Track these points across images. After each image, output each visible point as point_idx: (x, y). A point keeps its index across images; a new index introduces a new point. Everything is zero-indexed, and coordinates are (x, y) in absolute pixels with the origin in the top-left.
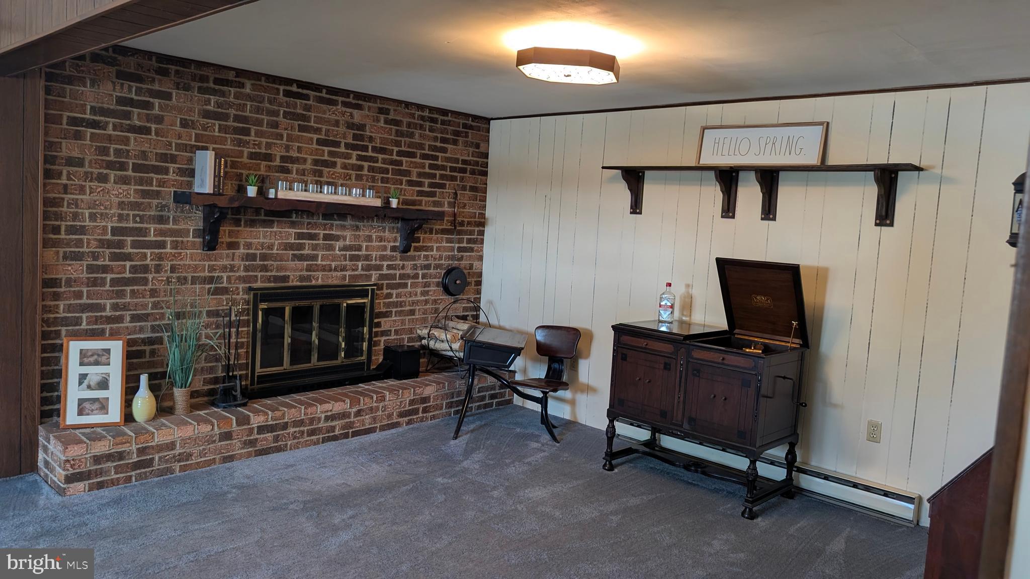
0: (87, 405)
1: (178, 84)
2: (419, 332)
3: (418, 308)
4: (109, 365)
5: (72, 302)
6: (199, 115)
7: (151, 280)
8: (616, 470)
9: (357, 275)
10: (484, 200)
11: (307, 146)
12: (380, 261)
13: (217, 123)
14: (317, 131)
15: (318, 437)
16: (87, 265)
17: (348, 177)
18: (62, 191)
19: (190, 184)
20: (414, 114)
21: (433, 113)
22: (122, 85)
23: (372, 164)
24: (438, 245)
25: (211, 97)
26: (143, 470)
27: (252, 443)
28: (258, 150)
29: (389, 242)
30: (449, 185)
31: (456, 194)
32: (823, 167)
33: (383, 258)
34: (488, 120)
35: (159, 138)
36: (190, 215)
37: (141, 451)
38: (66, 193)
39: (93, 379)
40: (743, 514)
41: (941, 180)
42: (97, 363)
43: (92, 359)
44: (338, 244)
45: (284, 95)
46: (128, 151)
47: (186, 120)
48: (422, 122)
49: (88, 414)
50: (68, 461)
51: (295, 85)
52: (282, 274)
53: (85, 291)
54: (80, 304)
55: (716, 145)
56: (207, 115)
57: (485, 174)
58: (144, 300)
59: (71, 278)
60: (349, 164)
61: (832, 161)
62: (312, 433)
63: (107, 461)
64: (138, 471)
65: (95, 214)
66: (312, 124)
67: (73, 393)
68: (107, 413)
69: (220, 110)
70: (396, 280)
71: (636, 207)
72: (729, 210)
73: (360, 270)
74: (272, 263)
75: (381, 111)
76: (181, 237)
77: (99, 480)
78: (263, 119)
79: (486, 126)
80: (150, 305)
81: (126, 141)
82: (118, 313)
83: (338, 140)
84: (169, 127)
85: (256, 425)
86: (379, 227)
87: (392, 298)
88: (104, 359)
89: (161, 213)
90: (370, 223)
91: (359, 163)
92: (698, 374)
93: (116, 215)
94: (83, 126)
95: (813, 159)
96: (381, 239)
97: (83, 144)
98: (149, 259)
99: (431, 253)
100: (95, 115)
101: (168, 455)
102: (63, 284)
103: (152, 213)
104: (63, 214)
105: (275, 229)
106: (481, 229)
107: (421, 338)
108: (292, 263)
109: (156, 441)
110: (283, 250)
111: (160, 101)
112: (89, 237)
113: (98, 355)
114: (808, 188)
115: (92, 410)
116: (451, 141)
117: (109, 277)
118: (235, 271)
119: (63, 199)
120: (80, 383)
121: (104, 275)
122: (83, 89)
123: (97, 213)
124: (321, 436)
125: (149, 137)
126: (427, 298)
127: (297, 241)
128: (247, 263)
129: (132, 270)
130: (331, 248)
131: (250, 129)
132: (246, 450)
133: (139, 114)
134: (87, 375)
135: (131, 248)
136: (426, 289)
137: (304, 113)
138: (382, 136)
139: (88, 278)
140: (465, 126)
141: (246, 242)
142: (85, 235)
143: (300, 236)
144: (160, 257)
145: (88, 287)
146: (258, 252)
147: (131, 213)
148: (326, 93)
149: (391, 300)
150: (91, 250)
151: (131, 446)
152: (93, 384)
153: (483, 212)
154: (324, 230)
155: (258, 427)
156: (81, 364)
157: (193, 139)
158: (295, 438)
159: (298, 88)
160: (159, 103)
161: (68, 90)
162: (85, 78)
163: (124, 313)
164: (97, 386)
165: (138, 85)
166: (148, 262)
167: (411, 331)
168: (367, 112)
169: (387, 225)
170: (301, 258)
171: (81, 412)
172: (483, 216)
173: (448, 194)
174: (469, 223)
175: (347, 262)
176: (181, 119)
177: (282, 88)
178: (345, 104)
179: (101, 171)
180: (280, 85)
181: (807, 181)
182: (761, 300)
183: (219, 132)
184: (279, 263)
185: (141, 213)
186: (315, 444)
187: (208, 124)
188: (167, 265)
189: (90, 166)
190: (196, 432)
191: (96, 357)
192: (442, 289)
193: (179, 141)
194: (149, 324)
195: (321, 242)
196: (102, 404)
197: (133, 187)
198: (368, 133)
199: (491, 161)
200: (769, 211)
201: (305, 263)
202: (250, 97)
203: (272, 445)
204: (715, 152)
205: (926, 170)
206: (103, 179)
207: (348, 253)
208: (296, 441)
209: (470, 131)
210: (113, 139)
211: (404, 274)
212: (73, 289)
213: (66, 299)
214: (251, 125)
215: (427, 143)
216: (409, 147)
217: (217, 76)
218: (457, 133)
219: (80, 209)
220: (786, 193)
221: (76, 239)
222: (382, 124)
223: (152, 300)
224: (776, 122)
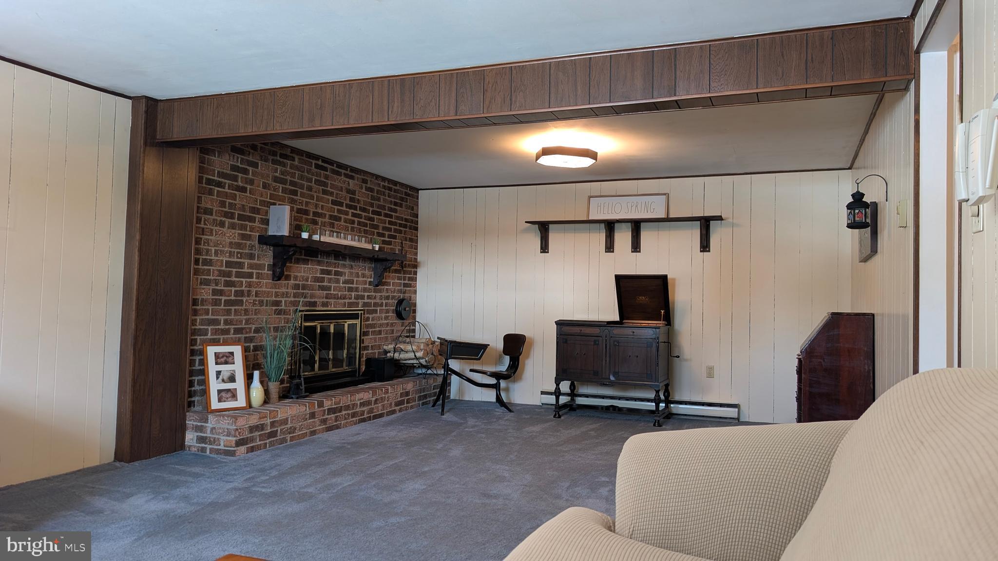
0: (223, 394)
1: (261, 156)
2: (385, 347)
3: (383, 329)
4: (234, 364)
5: (204, 317)
6: (272, 180)
7: (245, 302)
8: (562, 418)
9: (351, 302)
10: (416, 249)
11: (326, 204)
12: (363, 293)
13: (281, 185)
14: (331, 194)
15: (356, 419)
16: (213, 289)
17: (346, 229)
18: (201, 233)
19: (266, 230)
20: (380, 184)
21: (390, 184)
22: (234, 155)
23: (359, 220)
24: (393, 281)
25: (278, 167)
26: (272, 439)
27: (324, 421)
28: (301, 207)
29: (368, 278)
30: (399, 236)
31: (402, 243)
32: (668, 220)
33: (365, 290)
34: (417, 190)
35: (251, 196)
36: (266, 253)
37: (273, 424)
38: (203, 235)
39: (225, 375)
40: (654, 425)
41: (733, 225)
42: (226, 363)
43: (223, 360)
44: (342, 279)
45: (315, 167)
46: (236, 205)
47: (265, 182)
48: (384, 190)
49: (225, 401)
50: (237, 429)
51: (320, 160)
52: (313, 300)
53: (211, 309)
54: (208, 319)
55: (599, 207)
56: (276, 179)
57: (416, 229)
58: (241, 317)
59: (203, 299)
60: (348, 219)
61: (672, 216)
62: (354, 415)
63: (256, 431)
64: (270, 440)
65: (217, 250)
66: (329, 189)
67: (215, 386)
68: (237, 400)
69: (282, 176)
70: (371, 307)
71: (545, 248)
72: (610, 247)
73: (353, 299)
74: (308, 291)
75: (365, 181)
76: (261, 270)
77: (251, 445)
78: (304, 184)
79: (417, 194)
80: (244, 321)
81: (234, 197)
82: (227, 327)
83: (342, 201)
84: (256, 188)
85: (327, 408)
86: (363, 266)
87: (369, 321)
88: (230, 359)
89: (251, 252)
90: (358, 264)
91: (353, 218)
92: (617, 344)
93: (228, 252)
94: (213, 186)
95: (663, 215)
96: (364, 276)
97: (213, 198)
98: (244, 286)
99: (390, 287)
100: (219, 178)
101: (285, 428)
102: (200, 303)
103: (247, 251)
104: (201, 250)
105: (309, 266)
106: (416, 270)
107: (386, 352)
108: (318, 292)
109: (279, 416)
110: (313, 282)
111: (252, 168)
112: (214, 268)
113: (227, 357)
114: (659, 232)
115: (227, 398)
116: (399, 204)
117: (223, 298)
118: (288, 297)
119: (201, 238)
120: (217, 378)
121: (220, 297)
122: (213, 158)
123: (219, 250)
124: (358, 418)
125: (246, 194)
126: (388, 321)
127: (321, 276)
128: (295, 291)
129: (235, 294)
130: (338, 281)
131: (297, 190)
132: (322, 427)
133: (242, 177)
134: (220, 371)
135: (235, 277)
136: (387, 315)
137: (325, 180)
138: (364, 199)
139: (212, 299)
140: (406, 194)
141: (294, 275)
142: (212, 266)
143: (323, 272)
144: (249, 285)
145: (212, 306)
146: (301, 283)
147: (236, 251)
148: (336, 167)
149: (369, 322)
150: (215, 278)
151: (267, 420)
152: (225, 378)
153: (416, 257)
154: (335, 267)
155: (328, 409)
156: (217, 363)
157: (269, 198)
158: (346, 419)
159: (322, 162)
160: (252, 170)
161: (206, 159)
162: (215, 150)
163: (230, 326)
164: (228, 380)
165: (242, 157)
166: (243, 288)
167: (379, 347)
168: (356, 182)
169: (367, 265)
170: (322, 288)
171: (220, 400)
172: (416, 259)
173: (398, 243)
174: (409, 265)
175: (347, 293)
176: (263, 182)
177: (314, 162)
178: (346, 176)
179: (221, 218)
180: (313, 160)
181: (658, 228)
182: (642, 299)
183: (282, 193)
184: (311, 292)
185: (241, 251)
186: (355, 424)
187: (276, 186)
188: (254, 290)
189: (216, 215)
190: (298, 411)
191: (225, 358)
192: (395, 315)
193: (261, 199)
194: (243, 336)
195: (333, 277)
196: (233, 393)
197: (237, 232)
198: (357, 197)
199: (420, 219)
200: (636, 247)
201: (325, 292)
202: (298, 168)
203: (334, 424)
204: (599, 212)
205: (725, 220)
206: (222, 224)
207: (347, 285)
208: (345, 421)
209: (408, 198)
210: (228, 195)
211: (376, 303)
212: (204, 307)
213: (201, 315)
214: (298, 188)
215: (387, 205)
216: (378, 208)
217: (282, 152)
218: (402, 199)
219: (210, 246)
220: (646, 236)
221: (207, 269)
222: (364, 190)
223: (245, 317)
224: (636, 193)
